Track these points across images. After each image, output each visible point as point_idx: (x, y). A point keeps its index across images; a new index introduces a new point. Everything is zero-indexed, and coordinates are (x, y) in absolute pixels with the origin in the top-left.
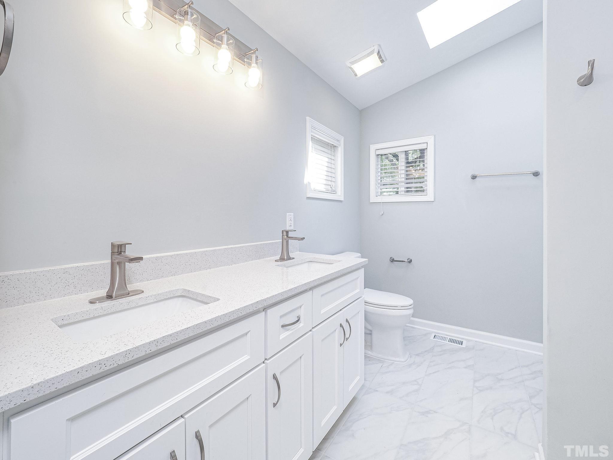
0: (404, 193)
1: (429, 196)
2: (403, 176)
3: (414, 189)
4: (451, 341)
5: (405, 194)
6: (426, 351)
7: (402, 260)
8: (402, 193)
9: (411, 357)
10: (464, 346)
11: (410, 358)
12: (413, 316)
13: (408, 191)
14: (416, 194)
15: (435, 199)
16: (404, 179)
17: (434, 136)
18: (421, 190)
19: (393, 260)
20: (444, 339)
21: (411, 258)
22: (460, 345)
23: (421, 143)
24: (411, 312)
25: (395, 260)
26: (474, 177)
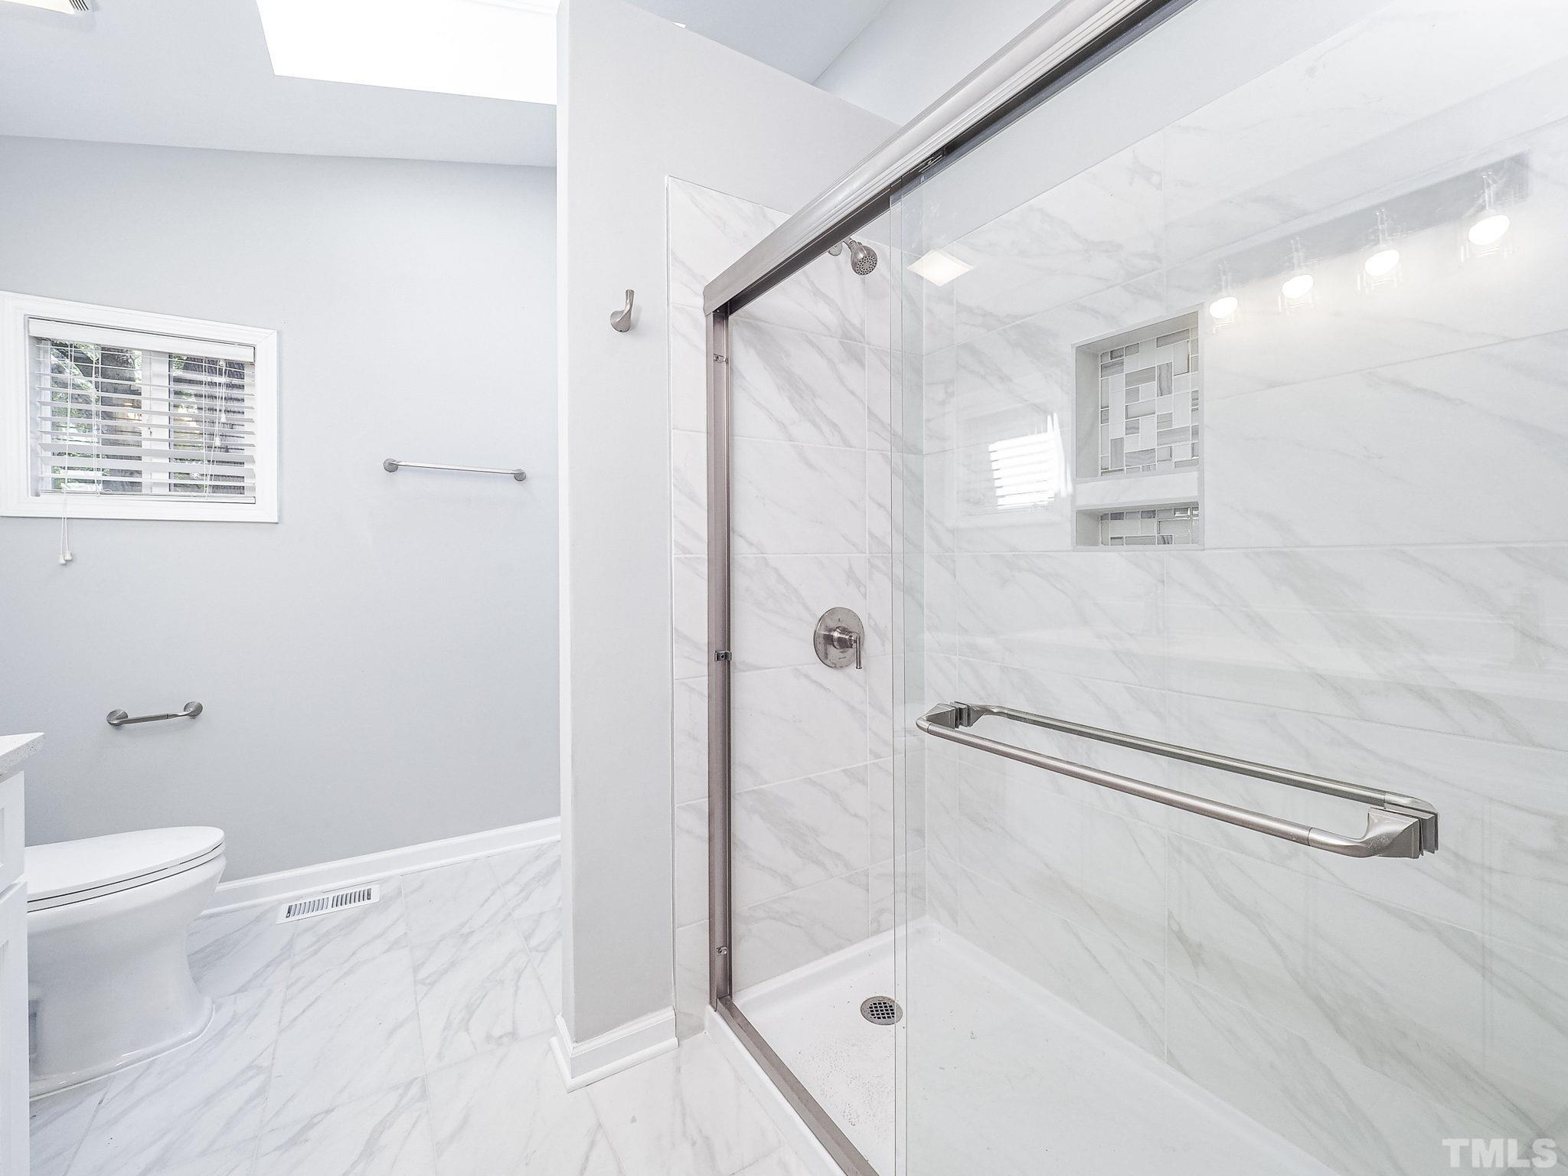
0: (166, 491)
1: (264, 504)
2: (164, 434)
3: (209, 483)
4: (339, 901)
5: (170, 493)
6: (268, 966)
7: (166, 713)
8: (156, 491)
9: (219, 1008)
10: (375, 898)
11: (216, 1012)
12: (226, 877)
13: (183, 486)
14: (213, 496)
15: (279, 517)
16: (165, 447)
17: (278, 333)
18: (235, 488)
19: (120, 721)
20: (318, 905)
21: (198, 700)
22: (367, 902)
23: (232, 343)
24: (219, 866)
25: (129, 717)
26: (392, 467)
